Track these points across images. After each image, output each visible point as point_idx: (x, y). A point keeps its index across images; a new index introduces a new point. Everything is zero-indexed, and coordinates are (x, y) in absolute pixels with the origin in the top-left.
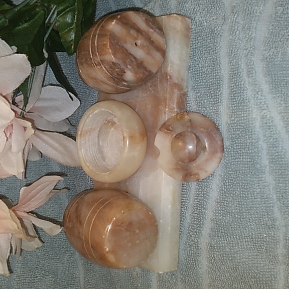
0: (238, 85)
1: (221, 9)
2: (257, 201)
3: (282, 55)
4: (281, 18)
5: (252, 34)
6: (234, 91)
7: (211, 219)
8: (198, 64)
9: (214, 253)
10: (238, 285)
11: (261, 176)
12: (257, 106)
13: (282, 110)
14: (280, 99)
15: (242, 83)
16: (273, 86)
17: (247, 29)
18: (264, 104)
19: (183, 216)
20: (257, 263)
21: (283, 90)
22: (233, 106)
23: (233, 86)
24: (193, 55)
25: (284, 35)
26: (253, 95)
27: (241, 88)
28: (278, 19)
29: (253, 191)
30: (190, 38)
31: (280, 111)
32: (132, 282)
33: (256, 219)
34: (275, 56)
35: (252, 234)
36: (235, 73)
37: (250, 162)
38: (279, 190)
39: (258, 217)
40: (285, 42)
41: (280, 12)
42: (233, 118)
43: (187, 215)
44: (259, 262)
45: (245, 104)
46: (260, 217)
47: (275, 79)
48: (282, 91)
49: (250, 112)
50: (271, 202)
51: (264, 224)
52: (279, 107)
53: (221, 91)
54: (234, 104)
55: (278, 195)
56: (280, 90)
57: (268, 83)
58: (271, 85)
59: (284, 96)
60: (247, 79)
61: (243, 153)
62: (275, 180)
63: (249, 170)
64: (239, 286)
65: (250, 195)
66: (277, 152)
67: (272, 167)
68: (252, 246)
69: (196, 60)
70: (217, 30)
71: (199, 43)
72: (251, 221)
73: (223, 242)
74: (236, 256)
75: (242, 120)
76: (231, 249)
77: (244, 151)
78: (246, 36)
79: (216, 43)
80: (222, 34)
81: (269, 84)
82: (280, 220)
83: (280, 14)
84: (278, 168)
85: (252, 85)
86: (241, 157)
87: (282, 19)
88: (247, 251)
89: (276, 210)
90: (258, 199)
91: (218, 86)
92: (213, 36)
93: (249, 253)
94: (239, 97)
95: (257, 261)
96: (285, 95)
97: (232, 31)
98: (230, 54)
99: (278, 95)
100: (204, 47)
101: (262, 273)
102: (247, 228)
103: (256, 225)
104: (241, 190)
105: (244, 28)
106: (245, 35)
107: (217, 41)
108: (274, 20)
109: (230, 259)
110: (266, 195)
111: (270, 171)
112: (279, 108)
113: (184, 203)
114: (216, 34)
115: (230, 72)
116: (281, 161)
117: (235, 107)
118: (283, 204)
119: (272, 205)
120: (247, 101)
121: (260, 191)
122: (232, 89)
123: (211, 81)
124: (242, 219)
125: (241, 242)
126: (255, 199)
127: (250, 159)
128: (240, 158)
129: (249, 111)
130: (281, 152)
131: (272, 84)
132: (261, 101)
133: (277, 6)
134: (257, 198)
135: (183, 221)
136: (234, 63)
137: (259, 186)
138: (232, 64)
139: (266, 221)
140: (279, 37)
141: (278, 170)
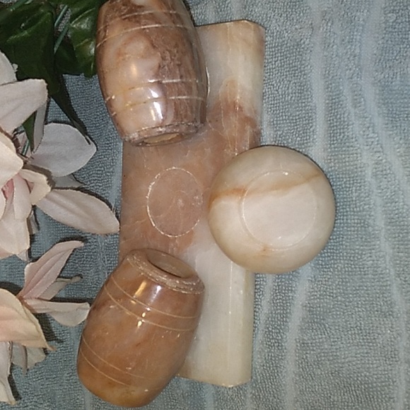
0: (340, 118)
1: (306, 15)
2: (368, 278)
3: (401, 77)
4: (395, 28)
5: (355, 49)
6: (333, 126)
7: (302, 305)
8: (277, 90)
9: (307, 353)
10: (338, 397)
11: (374, 243)
12: (368, 147)
13: (402, 152)
14: (399, 137)
15: (346, 115)
16: (388, 120)
17: (349, 42)
18: (378, 144)
19: (258, 305)
20: (368, 364)
21: (403, 125)
22: (333, 146)
23: (333, 120)
24: (269, 79)
25: (400, 52)
26: (361, 132)
27: (344, 122)
28: (390, 29)
29: (363, 264)
30: (264, 55)
31: (398, 154)
32: (173, 405)
33: (366, 302)
34: (392, 78)
35: (361, 324)
36: (335, 103)
37: (358, 224)
38: (398, 262)
39: (370, 301)
40: (403, 60)
41: (392, 21)
42: (333, 164)
43: (264, 303)
44: (370, 362)
45: (351, 144)
46: (373, 300)
47: (393, 110)
48: (401, 126)
49: (359, 155)
50: (388, 279)
51: (377, 311)
52: (398, 148)
53: (314, 127)
54: (333, 144)
55: (398, 269)
56: (398, 124)
57: (381, 116)
58: (386, 118)
59: (404, 133)
60: (352, 110)
61: (347, 212)
62: (394, 248)
63: (357, 234)
64: (340, 397)
65: (358, 269)
66: (398, 209)
67: (389, 230)
68: (361, 341)
69: (273, 85)
70: (304, 43)
71: (279, 62)
72: (360, 306)
73: (320, 336)
74: (338, 354)
75: (346, 166)
76: (332, 345)
77: (348, 209)
78: (347, 52)
79: (305, 60)
80: (312, 49)
81: (384, 117)
82: (400, 305)
83: (393, 22)
84: (398, 231)
85: (360, 117)
86: (345, 217)
87: (396, 30)
88: (354, 347)
89: (395, 290)
90: (370, 276)
91: (310, 119)
92: (299, 52)
93: (356, 349)
94: (342, 135)
95: (369, 360)
96: (405, 131)
97: (326, 45)
98: (327, 75)
99: (395, 132)
100: (285, 66)
101: (376, 376)
102: (354, 316)
103: (367, 311)
104: (346, 262)
105: (343, 40)
106: (345, 51)
107: (306, 58)
108: (385, 32)
109: (331, 358)
110: (381, 269)
111: (386, 236)
112: (398, 150)
113: (258, 287)
114: (303, 48)
115: (327, 101)
116: (403, 221)
117: (335, 148)
118: (405, 281)
119: (389, 283)
120: (354, 140)
121: (372, 264)
122: (331, 124)
123: (298, 113)
124: (347, 303)
125: (345, 335)
126: (365, 275)
127: (358, 219)
128: (343, 219)
129: (357, 154)
130: (403, 208)
131: (388, 117)
132: (373, 140)
133: (387, 12)
134: (368, 274)
135: (257, 312)
136: (333, 88)
137: (370, 257)
138: (329, 89)
139: (380, 305)
140: (393, 53)
141: (398, 233)
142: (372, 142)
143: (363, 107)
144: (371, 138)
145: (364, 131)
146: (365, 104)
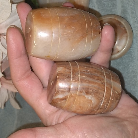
142: (136, 27)
143: (134, 14)
144: (136, 25)
145: (134, 23)
146: (135, 13)
